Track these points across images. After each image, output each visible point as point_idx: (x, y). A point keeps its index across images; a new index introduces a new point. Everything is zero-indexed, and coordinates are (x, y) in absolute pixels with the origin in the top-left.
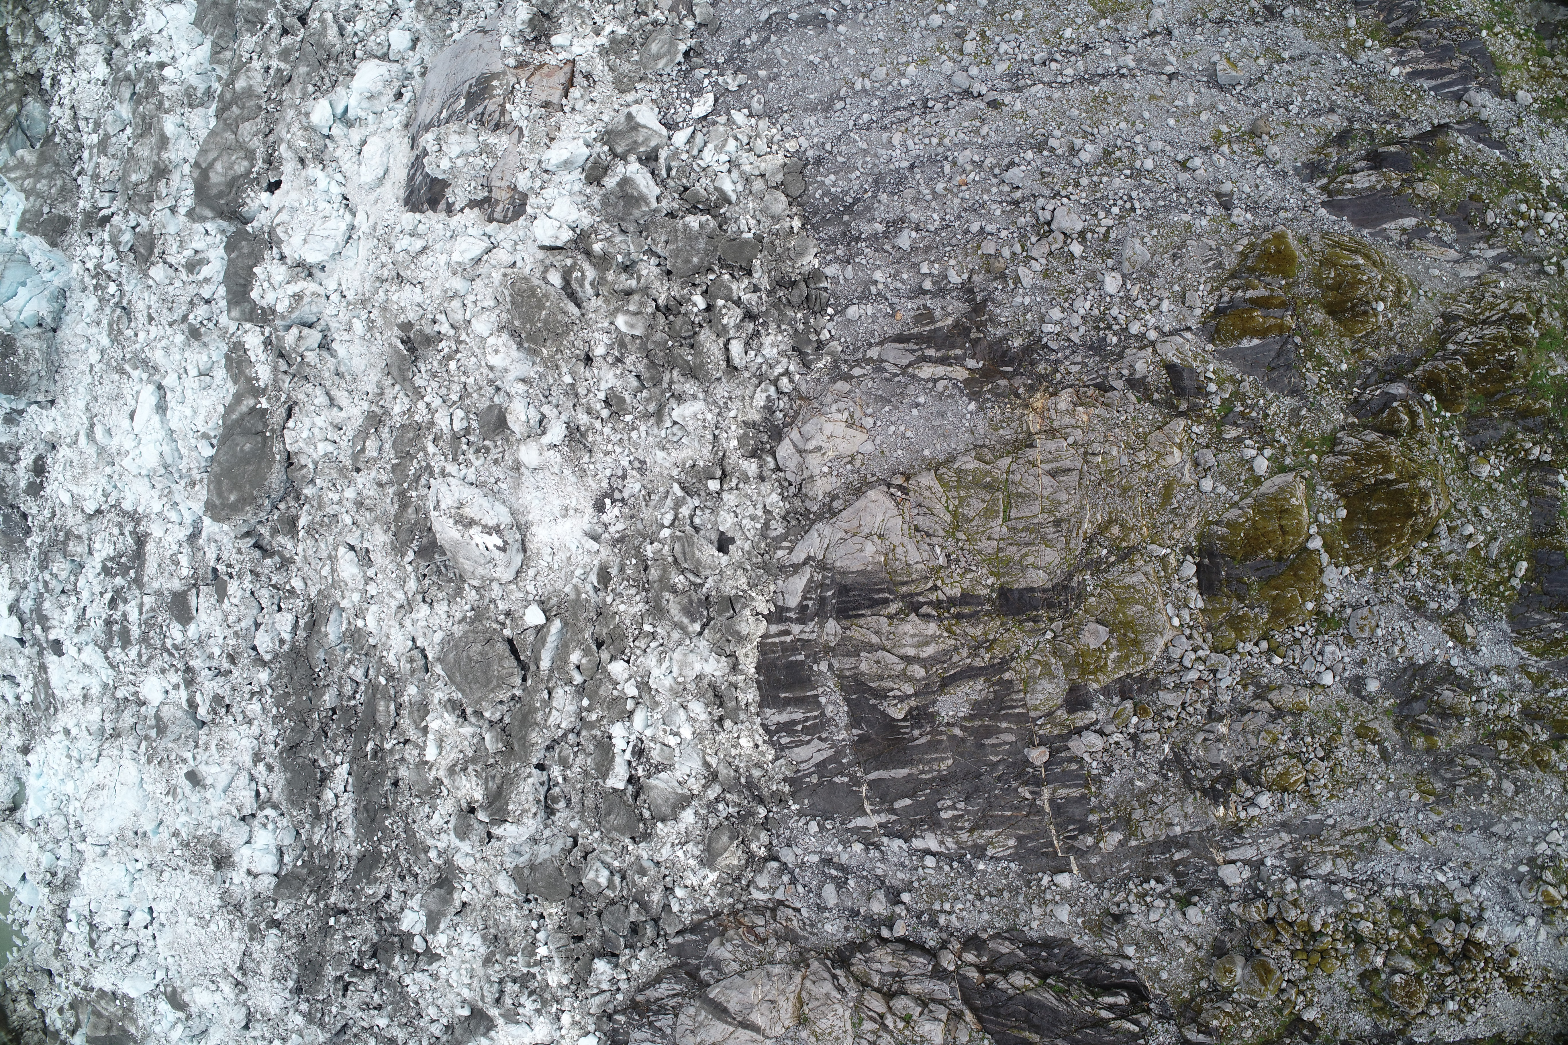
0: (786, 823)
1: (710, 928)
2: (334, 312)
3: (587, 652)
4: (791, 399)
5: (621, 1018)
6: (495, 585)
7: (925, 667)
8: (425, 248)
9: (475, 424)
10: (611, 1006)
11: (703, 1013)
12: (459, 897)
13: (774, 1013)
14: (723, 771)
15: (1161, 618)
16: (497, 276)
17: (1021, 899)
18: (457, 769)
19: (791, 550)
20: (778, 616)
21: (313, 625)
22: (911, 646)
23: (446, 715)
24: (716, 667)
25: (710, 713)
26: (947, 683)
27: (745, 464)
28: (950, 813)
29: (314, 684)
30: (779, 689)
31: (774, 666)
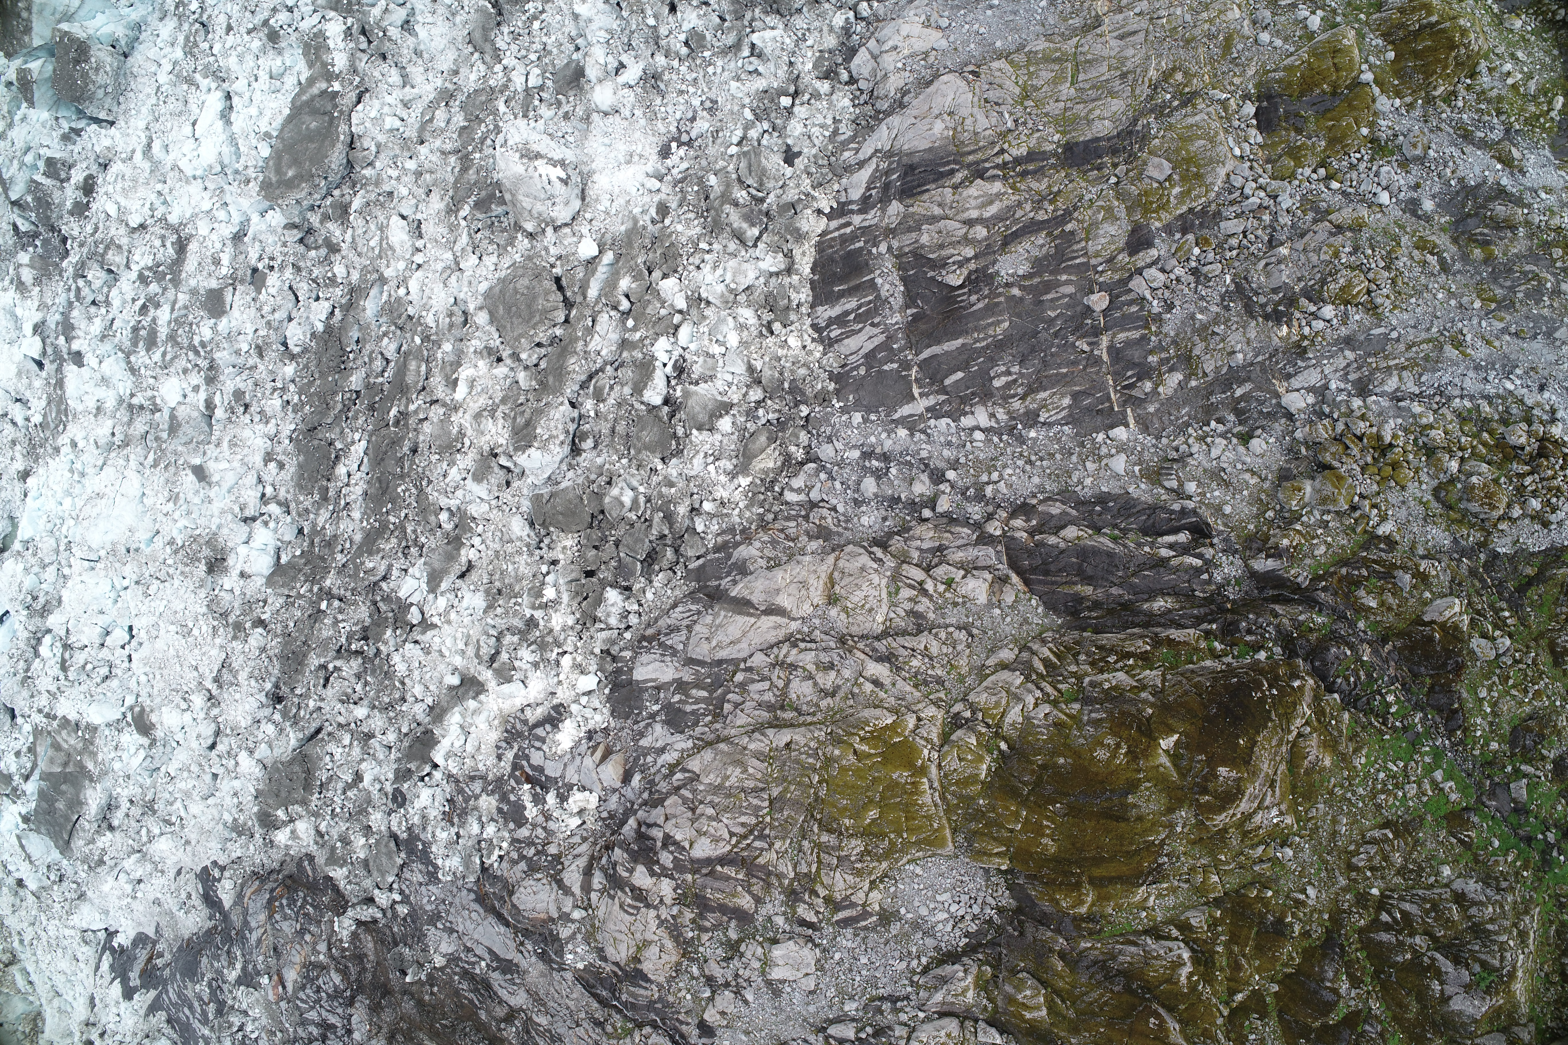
0: (828, 420)
3: (637, 277)
6: (549, 230)
7: (987, 227)
9: (549, 83)
10: (617, 648)
11: (723, 613)
12: (467, 554)
13: (803, 592)
14: (767, 373)
15: (1222, 149)
18: (486, 413)
19: (857, 151)
20: (841, 210)
21: (350, 306)
22: (974, 208)
23: (481, 363)
24: (772, 262)
25: (759, 317)
26: (1008, 241)
27: (818, 84)
28: (1004, 380)
29: (342, 367)
30: (833, 284)
31: (831, 260)
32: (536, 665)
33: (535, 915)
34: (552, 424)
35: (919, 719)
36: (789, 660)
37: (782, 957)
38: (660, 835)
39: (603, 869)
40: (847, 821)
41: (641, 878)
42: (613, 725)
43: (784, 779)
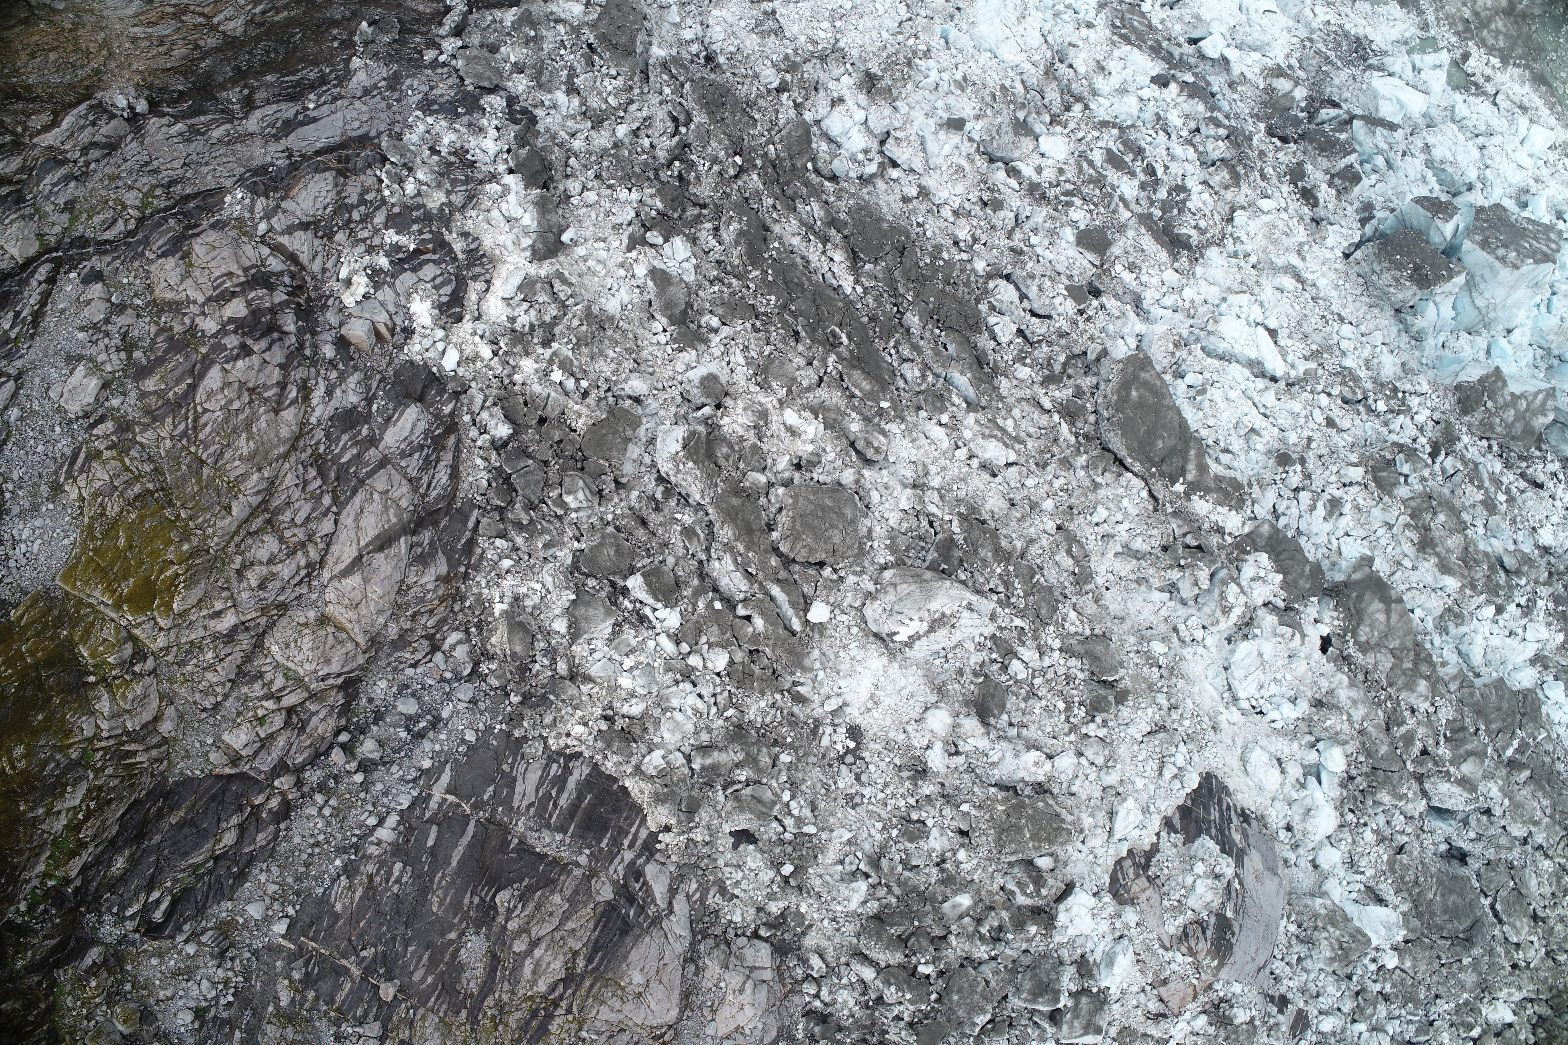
0: (491, 712)
1: (459, 563)
2: (1189, 622)
3: (755, 637)
4: (796, 982)
5: (447, 409)
6: (871, 587)
7: (518, 954)
8: (1161, 774)
9: (1002, 679)
10: (466, 401)
11: (394, 520)
13: (347, 602)
14: (571, 690)
16: (1087, 821)
17: (290, 880)
18: (761, 424)
19: (688, 897)
20: (649, 848)
21: (980, 361)
22: (543, 957)
23: (810, 448)
24: (655, 761)
25: (623, 716)
26: (494, 960)
27: (782, 904)
28: (396, 873)
29: (933, 317)
30: (596, 798)
31: (616, 810)
32: (512, 320)
33: (301, 185)
34: (690, 479)
35: (161, 629)
36: (300, 553)
37: (88, 385)
38: (256, 348)
39: (282, 273)
40: (133, 516)
41: (237, 308)
42: (402, 357)
43: (207, 486)
